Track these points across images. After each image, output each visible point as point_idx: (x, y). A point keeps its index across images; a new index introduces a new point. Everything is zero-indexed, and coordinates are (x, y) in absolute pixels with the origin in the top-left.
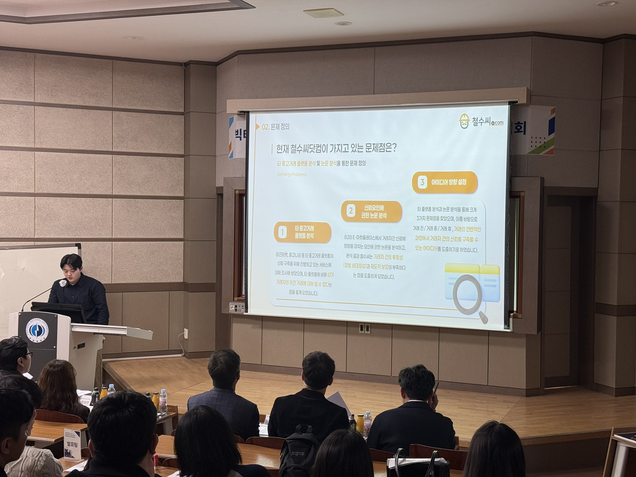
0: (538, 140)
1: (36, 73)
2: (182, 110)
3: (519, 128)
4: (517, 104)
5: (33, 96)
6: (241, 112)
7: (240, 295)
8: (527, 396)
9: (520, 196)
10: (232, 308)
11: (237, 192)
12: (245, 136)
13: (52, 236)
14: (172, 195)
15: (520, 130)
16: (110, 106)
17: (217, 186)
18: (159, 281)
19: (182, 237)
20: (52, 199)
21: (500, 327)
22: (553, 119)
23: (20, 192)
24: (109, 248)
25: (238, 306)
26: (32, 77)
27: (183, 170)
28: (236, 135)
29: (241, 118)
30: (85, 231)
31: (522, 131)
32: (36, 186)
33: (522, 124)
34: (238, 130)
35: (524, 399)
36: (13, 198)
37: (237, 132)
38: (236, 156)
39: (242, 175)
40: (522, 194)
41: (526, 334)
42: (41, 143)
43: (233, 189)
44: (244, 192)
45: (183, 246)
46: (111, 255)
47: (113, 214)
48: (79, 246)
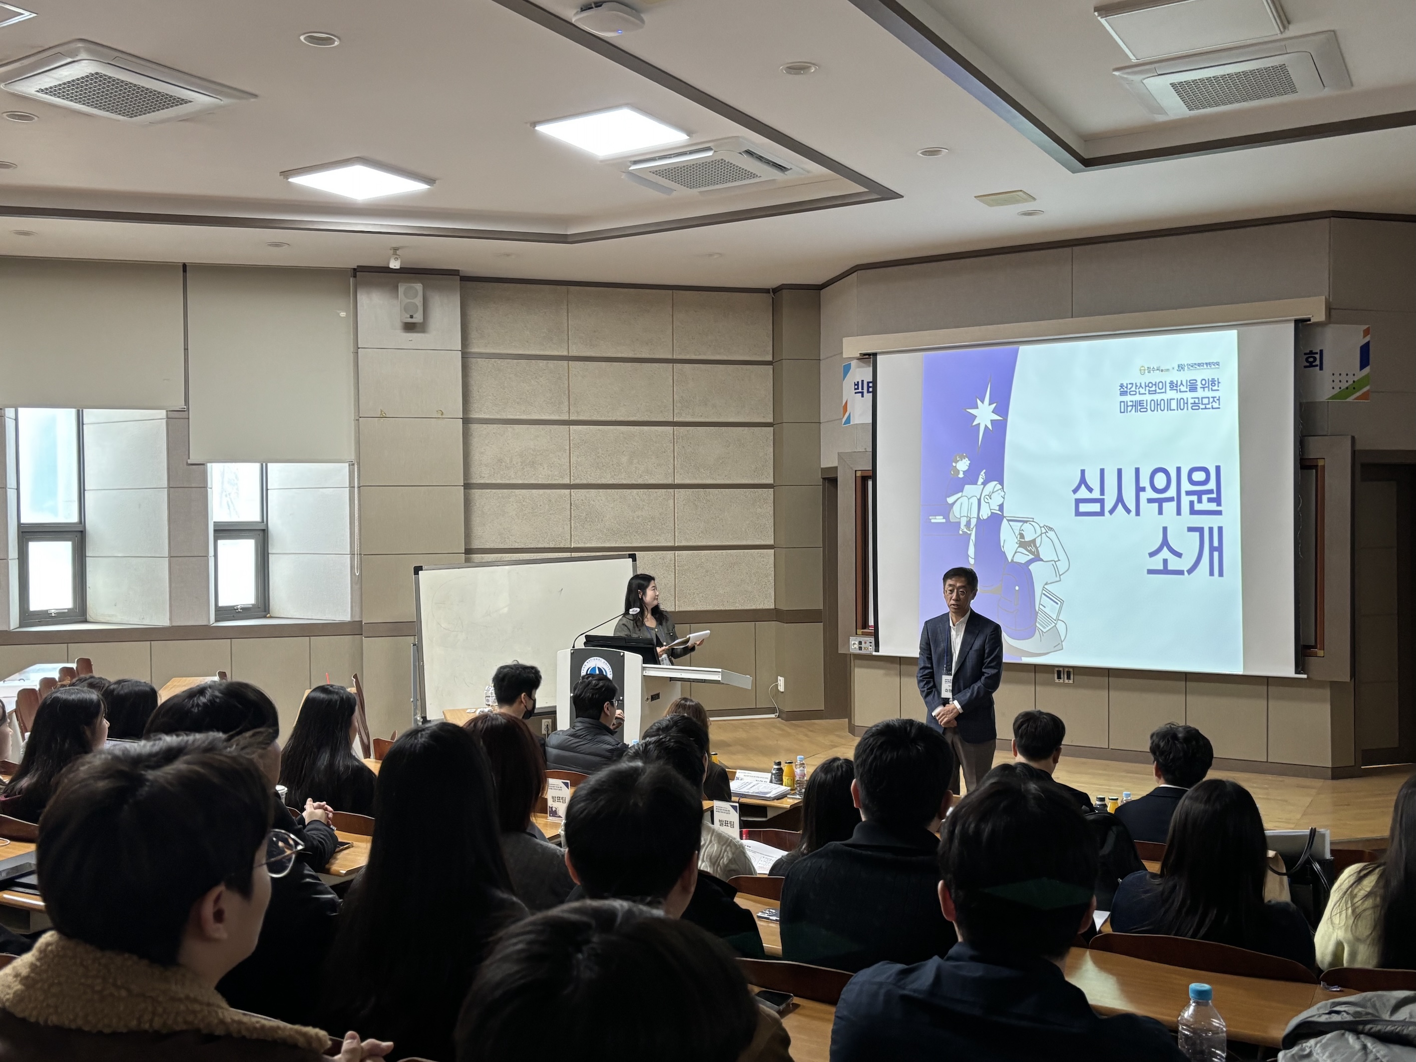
0: (1344, 378)
1: (570, 314)
2: (769, 358)
3: (1311, 360)
4: (1308, 323)
5: (567, 348)
6: (865, 354)
7: (865, 625)
8: (1334, 777)
9: (1317, 466)
10: (854, 645)
11: (859, 474)
12: (871, 390)
13: (594, 545)
14: (756, 482)
15: (1314, 364)
16: (670, 357)
17: (822, 467)
18: (740, 608)
19: (771, 542)
20: (593, 492)
21: (1289, 671)
22: (1368, 344)
23: (551, 482)
24: (671, 560)
25: (863, 643)
26: (565, 321)
27: (772, 445)
28: (855, 389)
29: (863, 365)
30: (638, 537)
31: (1317, 366)
32: (572, 474)
33: (1317, 353)
34: (858, 382)
35: (1330, 782)
36: (541, 491)
37: (857, 384)
38: (855, 420)
39: (865, 449)
40: (1321, 463)
41: (1331, 682)
42: (578, 413)
43: (851, 468)
44: (871, 474)
45: (773, 556)
46: (674, 571)
47: (676, 511)
48: (633, 557)
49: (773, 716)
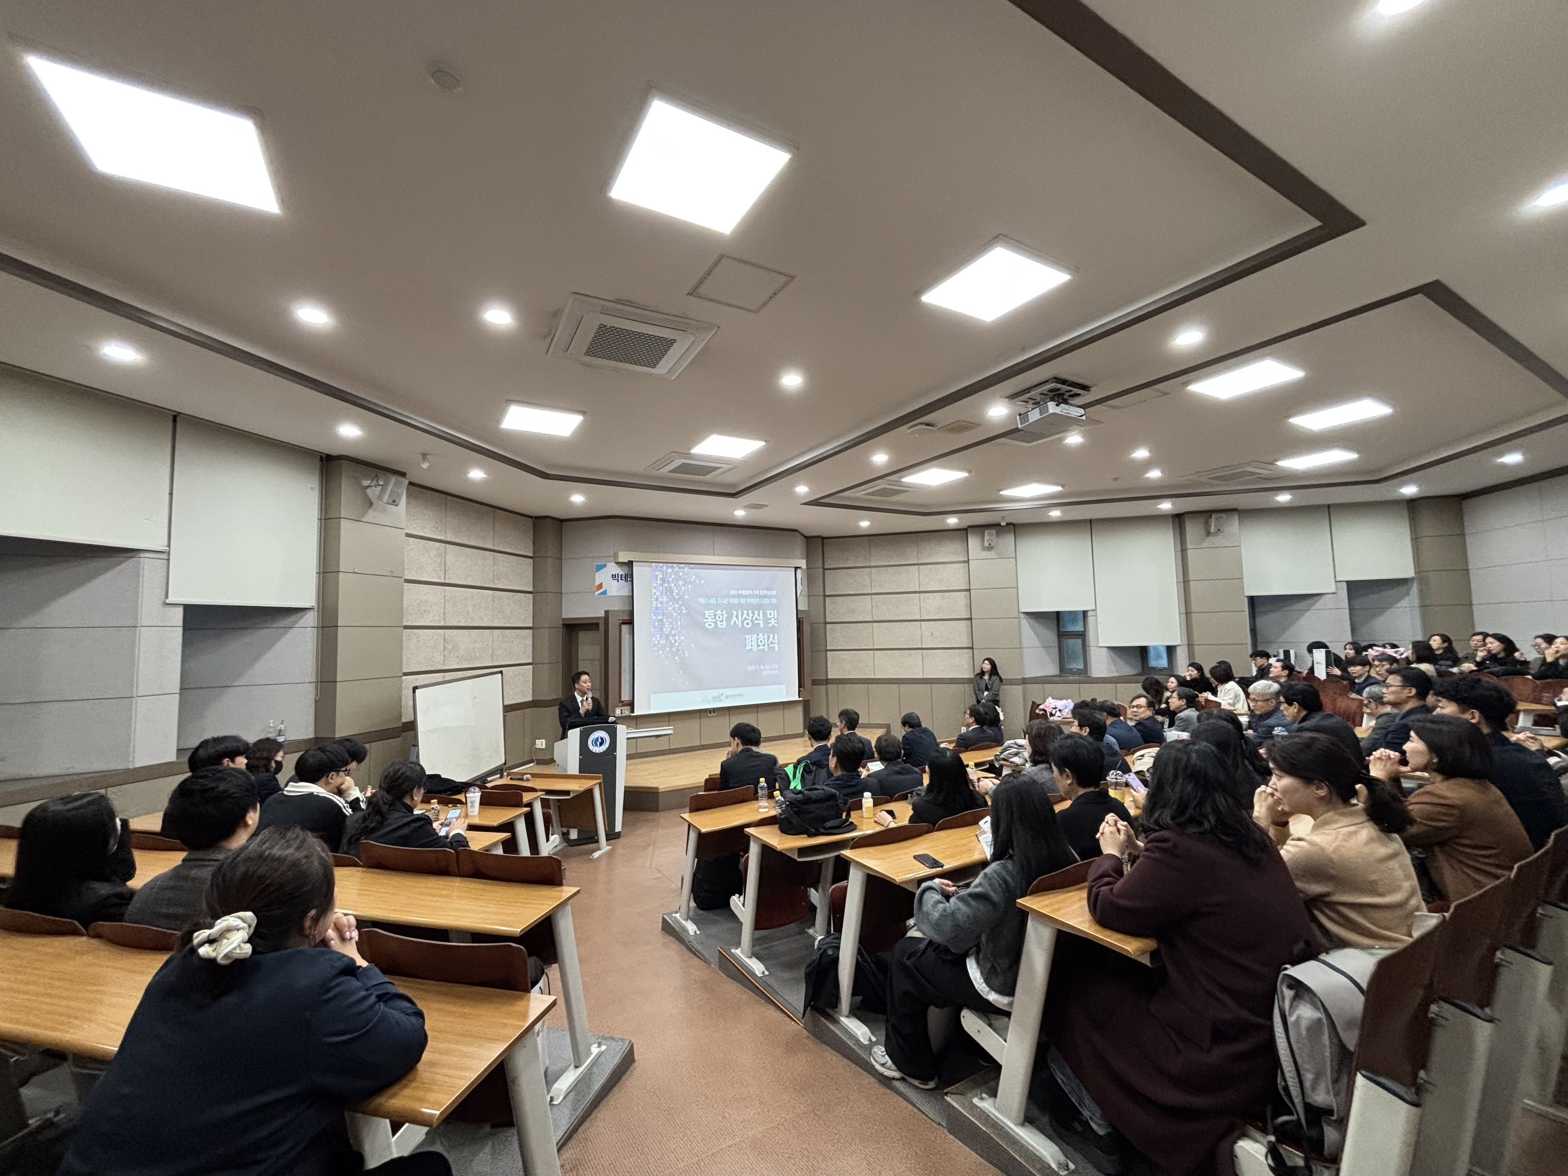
2: (531, 555)
5: (444, 535)
10: (618, 712)
11: (620, 621)
14: (526, 625)
16: (491, 548)
17: (563, 617)
18: (519, 702)
19: (531, 661)
20: (453, 631)
21: (797, 698)
23: (434, 625)
25: (624, 711)
27: (533, 605)
36: (429, 631)
42: (448, 578)
45: (532, 669)
48: (501, 672)
49: (532, 764)
